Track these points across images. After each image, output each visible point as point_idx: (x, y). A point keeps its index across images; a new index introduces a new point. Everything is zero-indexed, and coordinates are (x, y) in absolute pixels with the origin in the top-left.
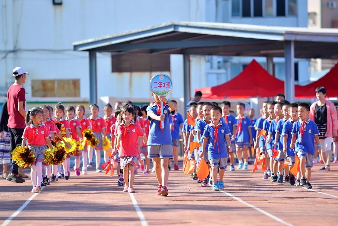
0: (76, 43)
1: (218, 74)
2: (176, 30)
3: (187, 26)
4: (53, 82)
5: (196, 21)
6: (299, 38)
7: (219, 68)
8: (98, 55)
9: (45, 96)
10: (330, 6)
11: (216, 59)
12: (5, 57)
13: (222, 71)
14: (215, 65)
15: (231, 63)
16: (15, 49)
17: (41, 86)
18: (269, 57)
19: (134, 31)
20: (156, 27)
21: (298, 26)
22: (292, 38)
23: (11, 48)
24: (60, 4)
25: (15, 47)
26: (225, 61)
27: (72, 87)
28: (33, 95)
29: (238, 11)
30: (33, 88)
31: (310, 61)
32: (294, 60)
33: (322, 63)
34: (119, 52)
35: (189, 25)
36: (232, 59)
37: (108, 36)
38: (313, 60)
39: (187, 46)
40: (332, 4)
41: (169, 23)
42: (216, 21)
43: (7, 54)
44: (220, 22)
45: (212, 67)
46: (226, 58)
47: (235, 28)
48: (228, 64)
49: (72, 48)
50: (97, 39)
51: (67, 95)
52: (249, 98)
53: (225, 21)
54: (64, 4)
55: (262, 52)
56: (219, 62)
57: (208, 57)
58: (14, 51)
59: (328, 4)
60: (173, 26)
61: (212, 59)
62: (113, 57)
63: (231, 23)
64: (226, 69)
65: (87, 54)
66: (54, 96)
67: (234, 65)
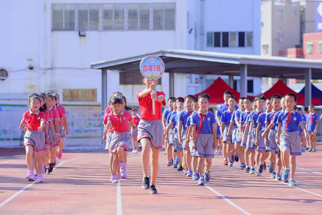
0: (93, 64)
1: (196, 87)
2: (164, 55)
3: (171, 53)
4: (78, 90)
5: (180, 49)
6: (251, 63)
7: (196, 83)
8: (109, 72)
9: (72, 100)
10: (278, 40)
11: (194, 76)
12: (45, 73)
13: (199, 85)
14: (194, 81)
15: (206, 79)
16: (52, 68)
17: (69, 94)
18: (231, 75)
19: (134, 56)
20: (149, 53)
21: (253, 54)
22: (246, 62)
23: (49, 67)
24: (84, 36)
25: (52, 66)
26: (201, 78)
27: (91, 94)
28: (64, 100)
29: (212, 42)
30: (63, 95)
31: (261, 79)
32: (247, 78)
33: (272, 81)
34: (123, 70)
35: (173, 52)
36: (205, 76)
37: (116, 59)
38: (264, 78)
39: (173, 67)
40: (279, 40)
41: (159, 50)
42: (195, 50)
43: (46, 71)
44: (197, 50)
45: (191, 82)
46: (202, 75)
47: (205, 54)
48: (204, 80)
49: (90, 67)
50: (107, 61)
51: (88, 100)
52: (216, 104)
53: (201, 49)
54: (86, 36)
55: (225, 72)
56: (196, 79)
57: (188, 75)
58: (51, 69)
59: (276, 40)
60: (161, 53)
61: (191, 76)
62: (120, 74)
63: (206, 51)
64: (202, 83)
65: (101, 71)
66: (78, 101)
67: (207, 81)
